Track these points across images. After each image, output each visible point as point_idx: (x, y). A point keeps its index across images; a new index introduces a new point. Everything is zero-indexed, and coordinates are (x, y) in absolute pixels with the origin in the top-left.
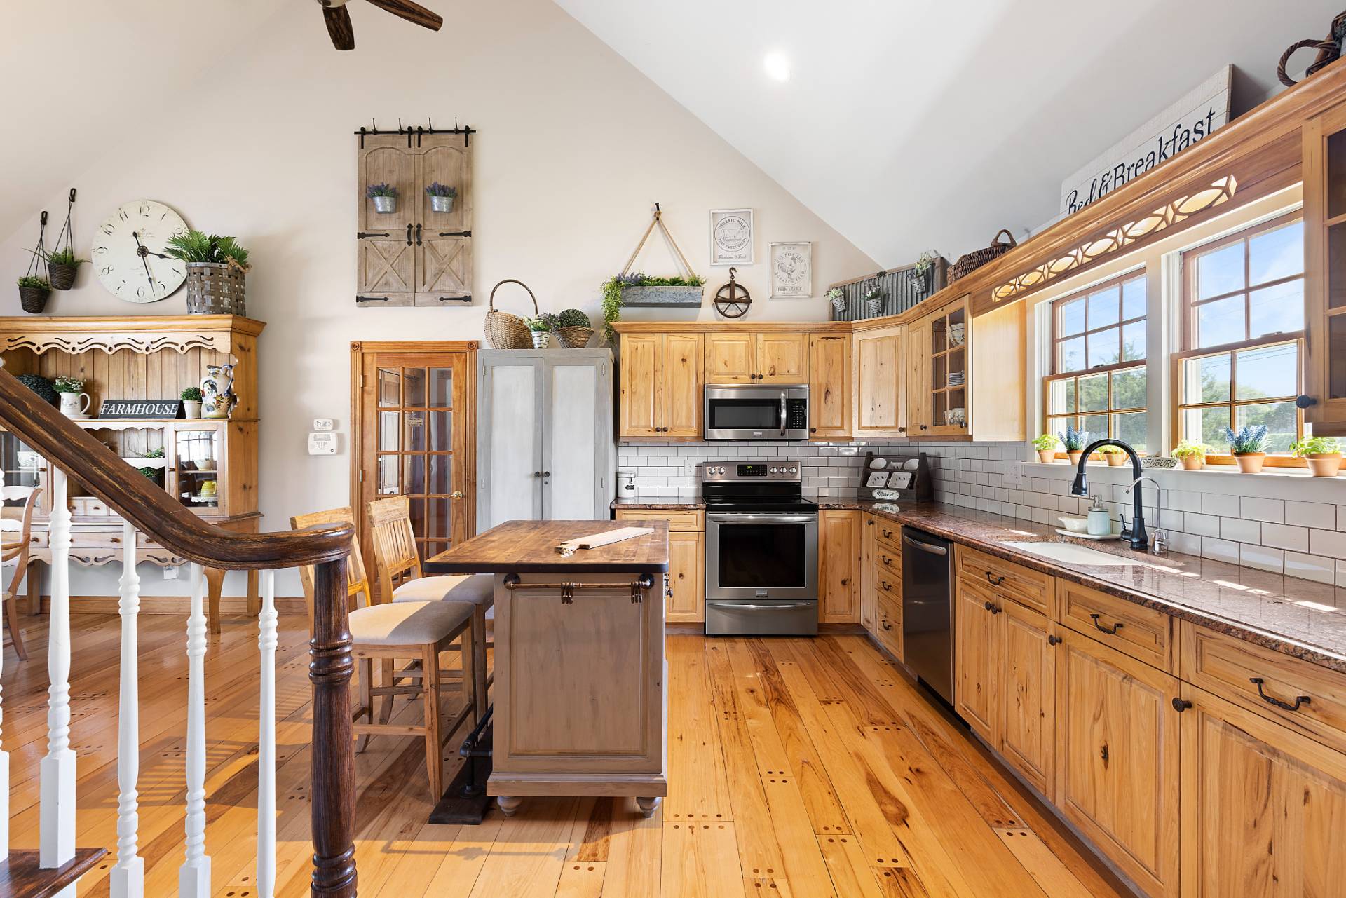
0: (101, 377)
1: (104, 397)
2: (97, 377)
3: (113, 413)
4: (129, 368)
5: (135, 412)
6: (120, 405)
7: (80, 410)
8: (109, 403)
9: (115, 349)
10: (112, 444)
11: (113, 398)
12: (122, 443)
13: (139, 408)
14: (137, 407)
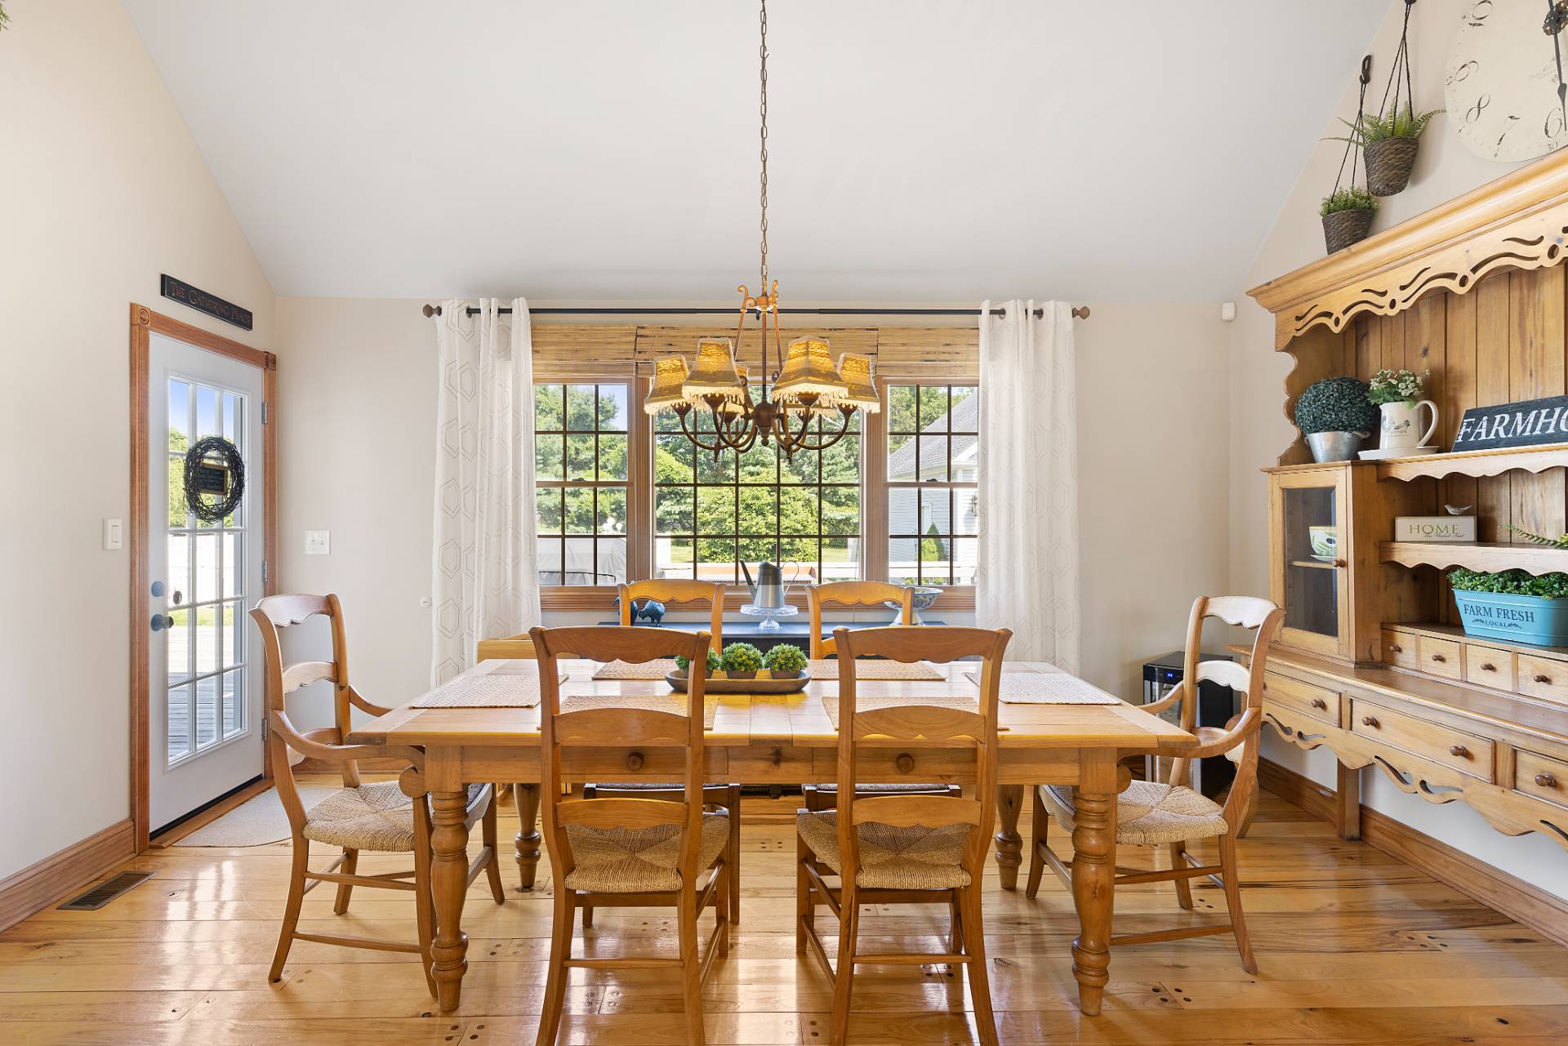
0: (1461, 361)
1: (1467, 403)
2: (1453, 361)
3: (1483, 437)
4: (1521, 324)
5: (1533, 429)
6: (1498, 417)
7: (1417, 437)
8: (1476, 414)
9: (1473, 279)
10: (1485, 509)
11: (1486, 402)
12: (1505, 507)
13: (1542, 420)
14: (1537, 418)
